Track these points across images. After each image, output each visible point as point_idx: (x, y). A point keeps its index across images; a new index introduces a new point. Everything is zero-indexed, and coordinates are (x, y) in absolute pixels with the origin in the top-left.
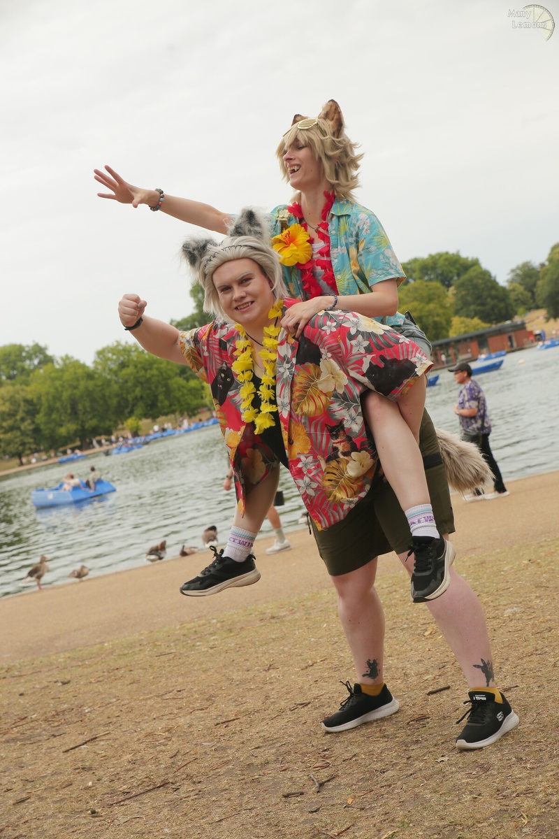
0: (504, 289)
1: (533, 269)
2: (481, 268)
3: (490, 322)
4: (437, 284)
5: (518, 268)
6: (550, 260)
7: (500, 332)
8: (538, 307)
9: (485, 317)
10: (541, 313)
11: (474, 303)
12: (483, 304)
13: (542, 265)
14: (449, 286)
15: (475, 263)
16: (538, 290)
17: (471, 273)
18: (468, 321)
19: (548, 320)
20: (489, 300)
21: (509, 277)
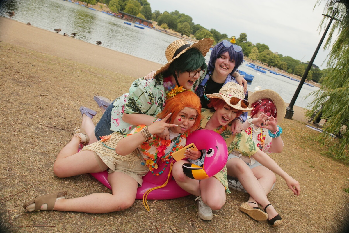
0: (152, 13)
1: (159, 13)
2: (150, 6)
3: (146, 18)
4: (140, 4)
5: (157, 11)
6: (163, 13)
7: (147, 22)
8: (156, 21)
9: (145, 17)
10: (157, 23)
11: (145, 12)
12: (146, 14)
13: (161, 13)
14: (142, 6)
15: (149, 5)
16: (158, 18)
17: (147, 6)
18: (142, 15)
19: (157, 25)
20: (148, 14)
21: (154, 12)
